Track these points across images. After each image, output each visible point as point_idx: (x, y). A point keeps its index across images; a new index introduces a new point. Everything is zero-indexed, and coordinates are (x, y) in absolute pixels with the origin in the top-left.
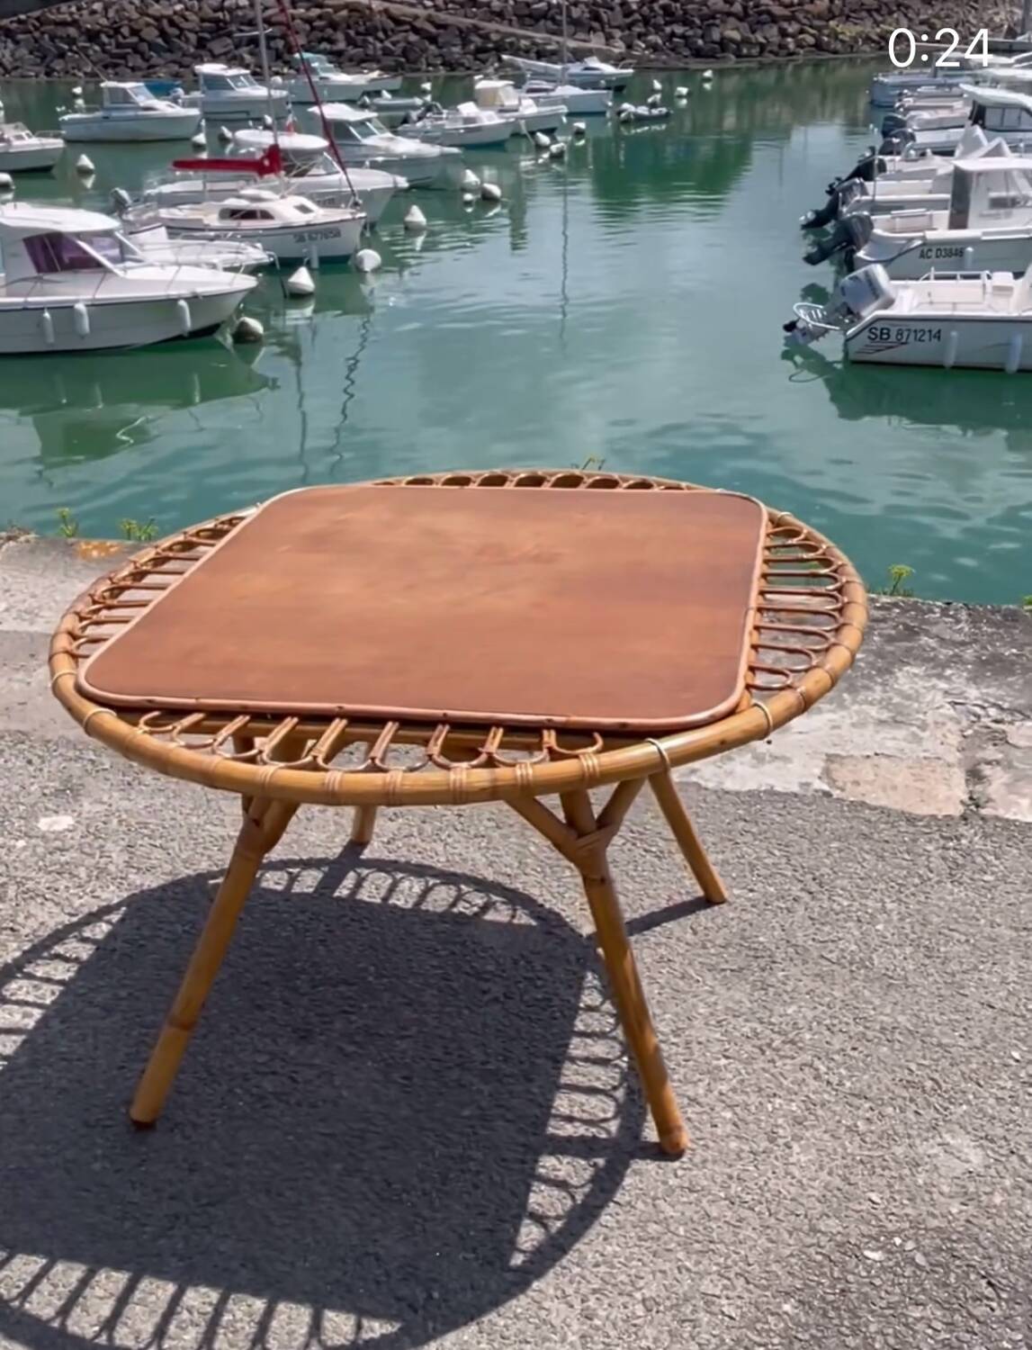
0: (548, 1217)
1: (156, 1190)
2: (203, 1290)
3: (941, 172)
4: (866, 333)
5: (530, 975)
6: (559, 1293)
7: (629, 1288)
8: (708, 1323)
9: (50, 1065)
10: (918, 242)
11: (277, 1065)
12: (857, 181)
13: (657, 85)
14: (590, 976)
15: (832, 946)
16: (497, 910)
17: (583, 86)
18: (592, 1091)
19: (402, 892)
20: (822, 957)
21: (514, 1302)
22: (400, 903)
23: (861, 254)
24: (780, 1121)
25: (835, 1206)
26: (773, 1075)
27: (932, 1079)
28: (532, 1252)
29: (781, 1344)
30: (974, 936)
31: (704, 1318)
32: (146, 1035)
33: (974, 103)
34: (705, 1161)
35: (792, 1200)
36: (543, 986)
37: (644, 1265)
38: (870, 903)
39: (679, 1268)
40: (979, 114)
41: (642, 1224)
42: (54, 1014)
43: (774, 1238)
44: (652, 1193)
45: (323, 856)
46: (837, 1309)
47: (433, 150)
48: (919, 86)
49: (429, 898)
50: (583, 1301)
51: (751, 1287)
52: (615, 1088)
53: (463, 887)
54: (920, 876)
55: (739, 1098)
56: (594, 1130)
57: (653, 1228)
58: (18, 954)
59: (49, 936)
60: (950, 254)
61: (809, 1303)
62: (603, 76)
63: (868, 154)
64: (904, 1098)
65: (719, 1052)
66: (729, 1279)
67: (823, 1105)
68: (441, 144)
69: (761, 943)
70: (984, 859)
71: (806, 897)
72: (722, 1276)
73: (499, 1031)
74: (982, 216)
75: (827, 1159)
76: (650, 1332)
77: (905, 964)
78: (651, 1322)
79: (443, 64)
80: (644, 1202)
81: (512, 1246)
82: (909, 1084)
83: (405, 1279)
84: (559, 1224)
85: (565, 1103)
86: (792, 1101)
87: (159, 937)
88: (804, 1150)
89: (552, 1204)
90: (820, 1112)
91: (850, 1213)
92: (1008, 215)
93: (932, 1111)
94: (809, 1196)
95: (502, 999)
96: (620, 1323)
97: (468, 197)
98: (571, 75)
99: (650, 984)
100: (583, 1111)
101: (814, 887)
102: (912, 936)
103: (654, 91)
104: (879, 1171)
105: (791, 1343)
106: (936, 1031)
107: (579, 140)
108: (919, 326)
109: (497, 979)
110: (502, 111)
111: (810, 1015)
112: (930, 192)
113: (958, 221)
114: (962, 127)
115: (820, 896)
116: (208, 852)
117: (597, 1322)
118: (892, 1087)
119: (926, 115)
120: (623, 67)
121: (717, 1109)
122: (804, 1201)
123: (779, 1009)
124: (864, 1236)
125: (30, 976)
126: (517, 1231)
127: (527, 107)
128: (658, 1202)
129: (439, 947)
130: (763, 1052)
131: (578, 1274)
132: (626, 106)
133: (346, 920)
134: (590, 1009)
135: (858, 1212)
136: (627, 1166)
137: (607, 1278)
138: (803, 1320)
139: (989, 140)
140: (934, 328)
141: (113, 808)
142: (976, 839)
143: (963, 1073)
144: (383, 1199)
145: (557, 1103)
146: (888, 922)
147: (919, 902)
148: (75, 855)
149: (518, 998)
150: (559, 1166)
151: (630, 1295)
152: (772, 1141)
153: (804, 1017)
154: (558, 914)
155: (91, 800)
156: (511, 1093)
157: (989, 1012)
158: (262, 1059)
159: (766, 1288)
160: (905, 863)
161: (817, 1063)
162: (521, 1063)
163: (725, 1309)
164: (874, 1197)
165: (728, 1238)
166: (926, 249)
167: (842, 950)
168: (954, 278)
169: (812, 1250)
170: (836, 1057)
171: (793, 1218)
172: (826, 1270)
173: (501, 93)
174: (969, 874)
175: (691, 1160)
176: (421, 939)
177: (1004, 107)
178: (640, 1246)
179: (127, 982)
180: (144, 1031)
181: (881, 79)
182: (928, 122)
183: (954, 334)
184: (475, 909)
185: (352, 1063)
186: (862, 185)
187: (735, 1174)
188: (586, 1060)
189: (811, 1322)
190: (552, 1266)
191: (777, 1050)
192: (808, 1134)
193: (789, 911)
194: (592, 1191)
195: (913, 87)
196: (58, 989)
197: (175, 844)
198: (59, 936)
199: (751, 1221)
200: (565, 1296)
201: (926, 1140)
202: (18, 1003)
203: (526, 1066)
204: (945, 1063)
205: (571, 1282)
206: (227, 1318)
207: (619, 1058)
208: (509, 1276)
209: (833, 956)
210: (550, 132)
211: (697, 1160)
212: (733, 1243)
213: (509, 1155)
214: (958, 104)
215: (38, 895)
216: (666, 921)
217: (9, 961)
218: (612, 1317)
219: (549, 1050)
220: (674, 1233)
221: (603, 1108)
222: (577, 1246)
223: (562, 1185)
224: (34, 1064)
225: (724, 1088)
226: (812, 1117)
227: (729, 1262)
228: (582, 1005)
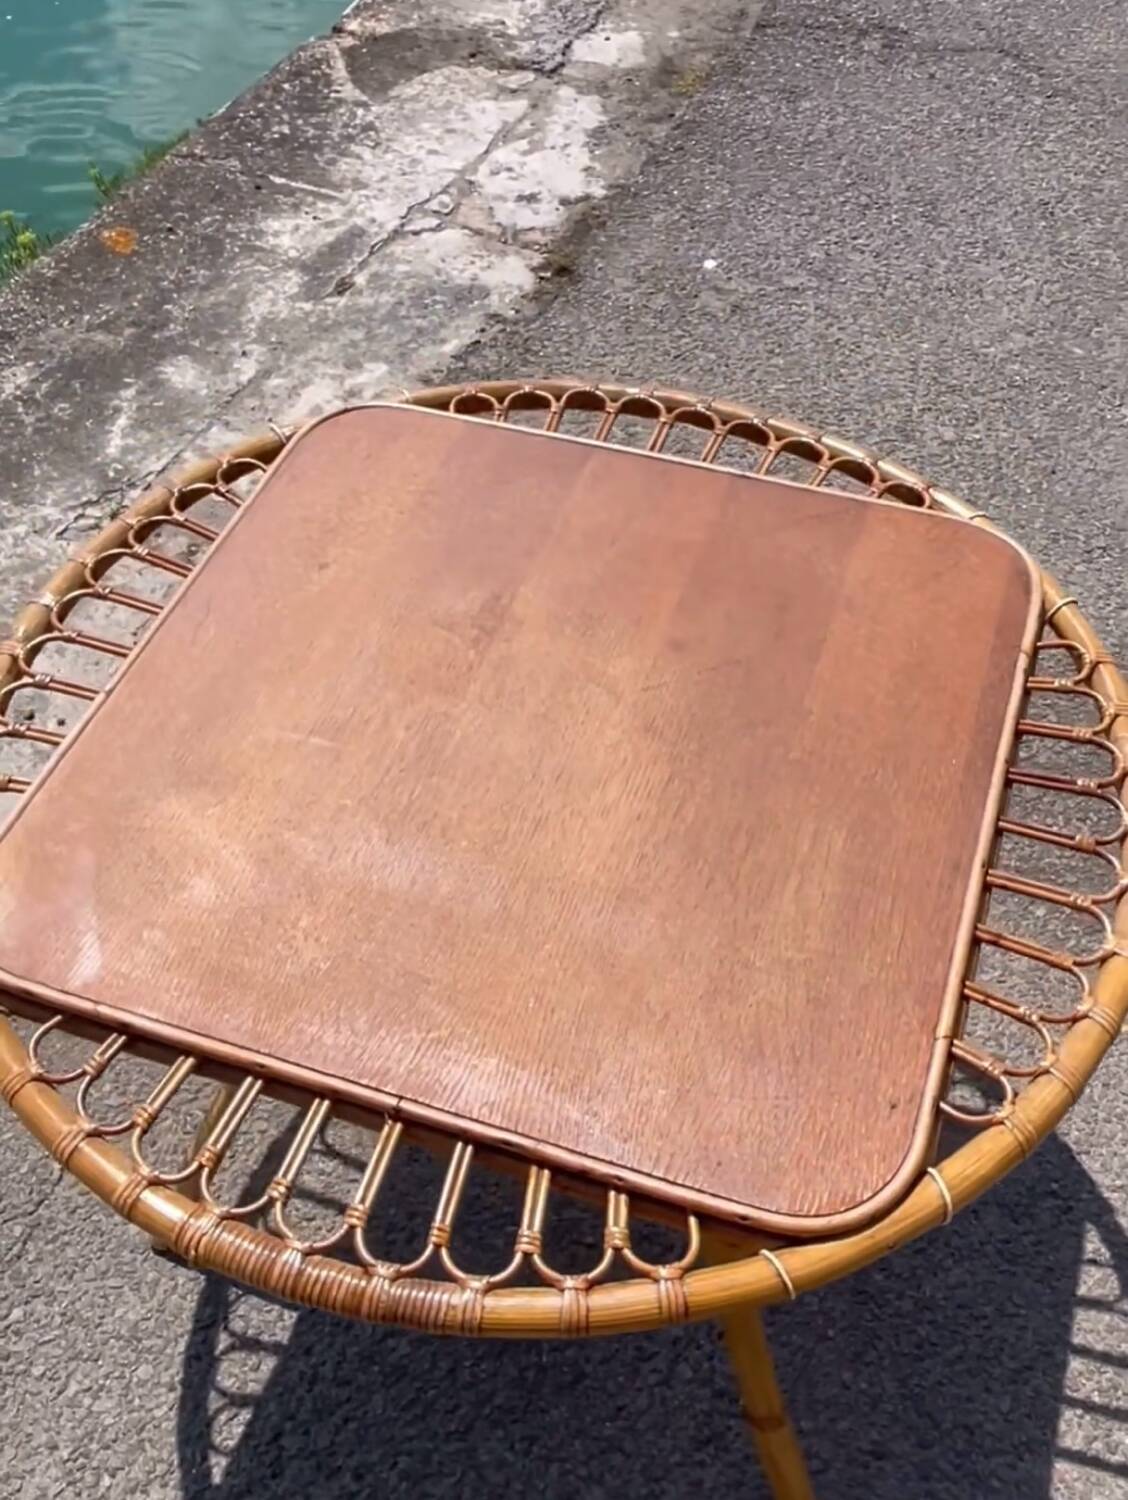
2: (1063, 1427)
83: (1031, 1217)
206: (1096, 1398)
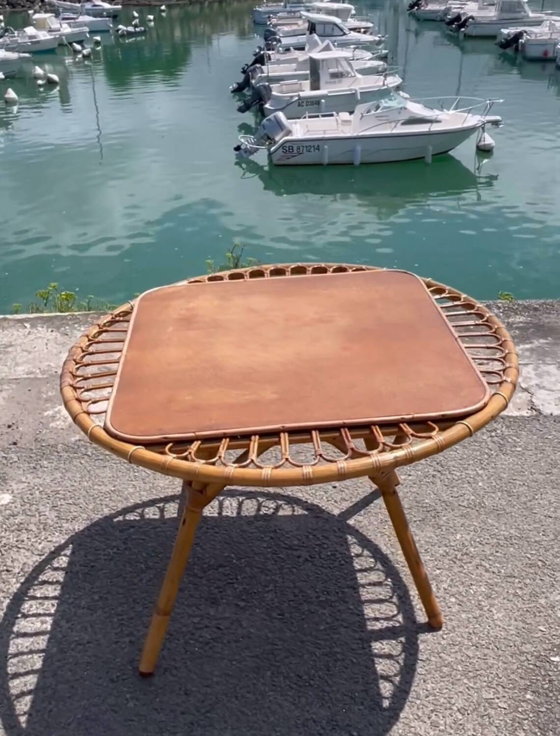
0: (391, 676)
1: (172, 711)
3: (301, 59)
4: (281, 149)
5: (318, 542)
6: (416, 717)
7: (448, 705)
8: (495, 714)
9: (73, 650)
10: (297, 98)
11: (206, 622)
12: (258, 65)
13: (136, 14)
14: (349, 537)
15: (462, 499)
16: (283, 509)
17: (95, 16)
18: (380, 601)
19: (227, 508)
20: (460, 505)
21: (395, 727)
22: (229, 514)
23: (267, 106)
24: (480, 598)
25: (526, 637)
26: (465, 574)
27: (540, 560)
28: (392, 698)
29: (534, 716)
30: (526, 481)
31: (492, 712)
32: (122, 620)
33: (309, 21)
34: (454, 628)
35: (504, 639)
36: (328, 548)
37: (450, 690)
38: (469, 472)
39: (467, 688)
40: (312, 28)
41: (438, 669)
42: (59, 618)
43: (506, 661)
44: (436, 651)
45: (173, 494)
46: (551, 691)
47: (13, 56)
48: (278, 13)
49: (244, 509)
50: (429, 718)
51: (507, 690)
52: (391, 597)
53: (259, 499)
54: (487, 454)
55: (454, 590)
56: (391, 623)
57: (445, 669)
58: (18, 585)
59: (33, 570)
60: (312, 103)
61: (537, 691)
62: (104, 10)
63: (257, 51)
64: (532, 573)
65: (433, 567)
66: (494, 688)
67: (496, 585)
68: (18, 52)
69: (427, 503)
70: (512, 439)
71: (439, 475)
72: (490, 687)
73: (317, 577)
74: (327, 83)
75: (511, 613)
76: (470, 726)
77: (500, 502)
78: (468, 720)
79: (8, 4)
80: (434, 657)
81: (381, 697)
82: (531, 566)
83: (334, 729)
84: (398, 678)
85: (370, 610)
86: (481, 586)
87: (100, 559)
88: (499, 611)
89: (389, 669)
90: (496, 589)
91: (534, 639)
92: (340, 82)
93: (547, 577)
94: (511, 635)
95: (309, 559)
96: (453, 725)
97: (40, 82)
98: (87, 10)
99: (382, 536)
100: (381, 613)
101: (440, 469)
102: (498, 486)
103: (135, 18)
104: (538, 614)
105: (538, 714)
106: (531, 535)
107: (98, 46)
108: (308, 144)
109: (302, 548)
110: (51, 31)
111: (468, 537)
112: (296, 70)
113: (315, 86)
114: (305, 34)
115: (444, 472)
116: (104, 503)
117: (442, 728)
118: (524, 569)
119: (286, 28)
120: (115, 5)
121: (447, 598)
122: (510, 638)
123: (452, 538)
124: (546, 650)
125: (34, 598)
126: (378, 688)
127: (64, 29)
128: (441, 655)
129: (263, 536)
130: (455, 563)
131: (420, 704)
132: (121, 27)
133: (204, 529)
134: (358, 556)
135: (538, 638)
136: (417, 639)
137: (435, 702)
138: (539, 701)
139: (322, 42)
140: (315, 144)
141: (32, 484)
142: (504, 429)
143: (553, 555)
144: (301, 686)
145: (366, 612)
146: (483, 481)
147: (493, 468)
148: (23, 517)
149: (317, 556)
150: (383, 647)
151: (451, 709)
152: (481, 609)
153: (466, 540)
154: (318, 506)
155: (15, 481)
156: (339, 611)
157: (550, 520)
158: (196, 620)
159: (514, 688)
160: (477, 448)
161: (483, 563)
162: (337, 593)
163: (500, 705)
164: (541, 628)
165: (484, 666)
166: (300, 101)
167: (468, 500)
168: (318, 116)
169: (526, 663)
170: (490, 558)
171: (509, 648)
172: (537, 672)
173: (48, 21)
174: (509, 448)
175: (446, 628)
176: (252, 533)
177: (325, 23)
178: (443, 681)
179: (95, 590)
180: (120, 618)
181: (258, 9)
182: (288, 32)
183: (326, 147)
184: (272, 510)
185: (248, 612)
186: (260, 67)
187: (471, 631)
188: (370, 584)
189: (543, 701)
190: (405, 703)
191: (460, 560)
192: (496, 602)
193: (433, 483)
194: (406, 656)
195: (275, 13)
196: (55, 602)
197: (81, 501)
198: (39, 569)
199: (491, 654)
200: (420, 717)
201: (552, 593)
202: (34, 615)
203: (340, 595)
204: (542, 551)
205: (418, 709)
207: (386, 580)
208: (386, 713)
209: (465, 504)
210: (80, 42)
211: (450, 627)
212: (488, 668)
213: (355, 646)
214: (300, 22)
215: (13, 547)
216: (375, 499)
217: (15, 591)
218: (448, 723)
219: (348, 583)
220: (456, 670)
221: (390, 609)
222: (412, 689)
223: (389, 656)
224: (62, 651)
225: (445, 586)
226: (494, 592)
227: (490, 679)
228: (353, 554)
